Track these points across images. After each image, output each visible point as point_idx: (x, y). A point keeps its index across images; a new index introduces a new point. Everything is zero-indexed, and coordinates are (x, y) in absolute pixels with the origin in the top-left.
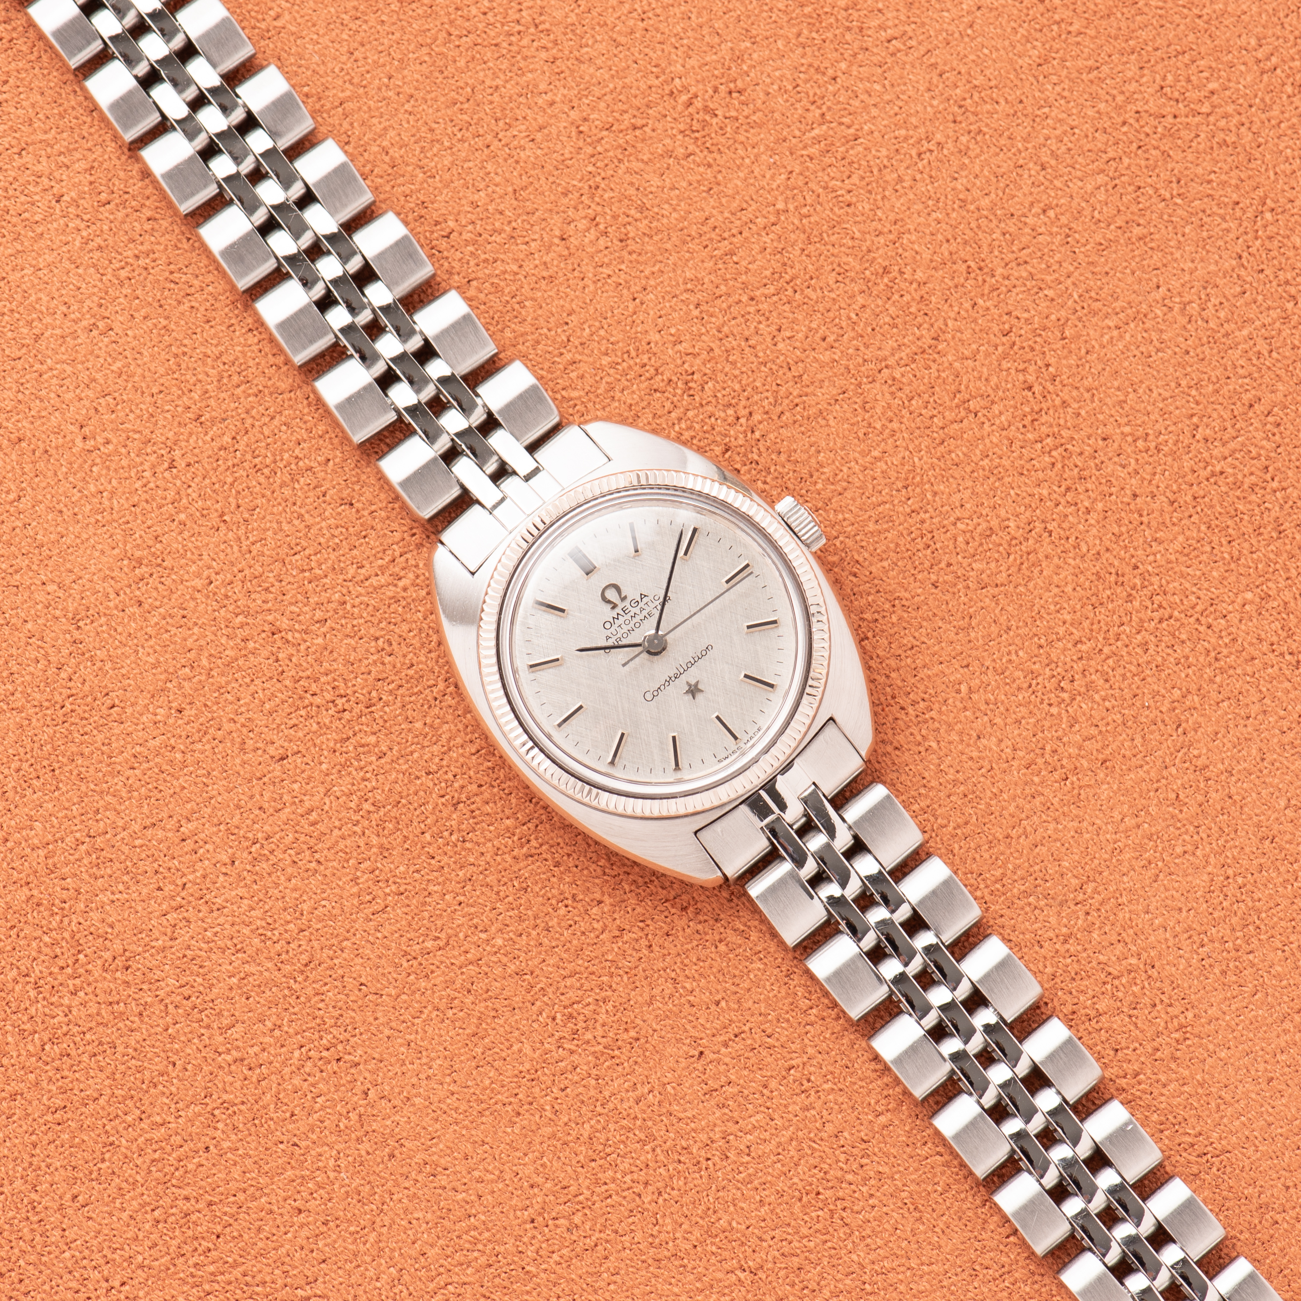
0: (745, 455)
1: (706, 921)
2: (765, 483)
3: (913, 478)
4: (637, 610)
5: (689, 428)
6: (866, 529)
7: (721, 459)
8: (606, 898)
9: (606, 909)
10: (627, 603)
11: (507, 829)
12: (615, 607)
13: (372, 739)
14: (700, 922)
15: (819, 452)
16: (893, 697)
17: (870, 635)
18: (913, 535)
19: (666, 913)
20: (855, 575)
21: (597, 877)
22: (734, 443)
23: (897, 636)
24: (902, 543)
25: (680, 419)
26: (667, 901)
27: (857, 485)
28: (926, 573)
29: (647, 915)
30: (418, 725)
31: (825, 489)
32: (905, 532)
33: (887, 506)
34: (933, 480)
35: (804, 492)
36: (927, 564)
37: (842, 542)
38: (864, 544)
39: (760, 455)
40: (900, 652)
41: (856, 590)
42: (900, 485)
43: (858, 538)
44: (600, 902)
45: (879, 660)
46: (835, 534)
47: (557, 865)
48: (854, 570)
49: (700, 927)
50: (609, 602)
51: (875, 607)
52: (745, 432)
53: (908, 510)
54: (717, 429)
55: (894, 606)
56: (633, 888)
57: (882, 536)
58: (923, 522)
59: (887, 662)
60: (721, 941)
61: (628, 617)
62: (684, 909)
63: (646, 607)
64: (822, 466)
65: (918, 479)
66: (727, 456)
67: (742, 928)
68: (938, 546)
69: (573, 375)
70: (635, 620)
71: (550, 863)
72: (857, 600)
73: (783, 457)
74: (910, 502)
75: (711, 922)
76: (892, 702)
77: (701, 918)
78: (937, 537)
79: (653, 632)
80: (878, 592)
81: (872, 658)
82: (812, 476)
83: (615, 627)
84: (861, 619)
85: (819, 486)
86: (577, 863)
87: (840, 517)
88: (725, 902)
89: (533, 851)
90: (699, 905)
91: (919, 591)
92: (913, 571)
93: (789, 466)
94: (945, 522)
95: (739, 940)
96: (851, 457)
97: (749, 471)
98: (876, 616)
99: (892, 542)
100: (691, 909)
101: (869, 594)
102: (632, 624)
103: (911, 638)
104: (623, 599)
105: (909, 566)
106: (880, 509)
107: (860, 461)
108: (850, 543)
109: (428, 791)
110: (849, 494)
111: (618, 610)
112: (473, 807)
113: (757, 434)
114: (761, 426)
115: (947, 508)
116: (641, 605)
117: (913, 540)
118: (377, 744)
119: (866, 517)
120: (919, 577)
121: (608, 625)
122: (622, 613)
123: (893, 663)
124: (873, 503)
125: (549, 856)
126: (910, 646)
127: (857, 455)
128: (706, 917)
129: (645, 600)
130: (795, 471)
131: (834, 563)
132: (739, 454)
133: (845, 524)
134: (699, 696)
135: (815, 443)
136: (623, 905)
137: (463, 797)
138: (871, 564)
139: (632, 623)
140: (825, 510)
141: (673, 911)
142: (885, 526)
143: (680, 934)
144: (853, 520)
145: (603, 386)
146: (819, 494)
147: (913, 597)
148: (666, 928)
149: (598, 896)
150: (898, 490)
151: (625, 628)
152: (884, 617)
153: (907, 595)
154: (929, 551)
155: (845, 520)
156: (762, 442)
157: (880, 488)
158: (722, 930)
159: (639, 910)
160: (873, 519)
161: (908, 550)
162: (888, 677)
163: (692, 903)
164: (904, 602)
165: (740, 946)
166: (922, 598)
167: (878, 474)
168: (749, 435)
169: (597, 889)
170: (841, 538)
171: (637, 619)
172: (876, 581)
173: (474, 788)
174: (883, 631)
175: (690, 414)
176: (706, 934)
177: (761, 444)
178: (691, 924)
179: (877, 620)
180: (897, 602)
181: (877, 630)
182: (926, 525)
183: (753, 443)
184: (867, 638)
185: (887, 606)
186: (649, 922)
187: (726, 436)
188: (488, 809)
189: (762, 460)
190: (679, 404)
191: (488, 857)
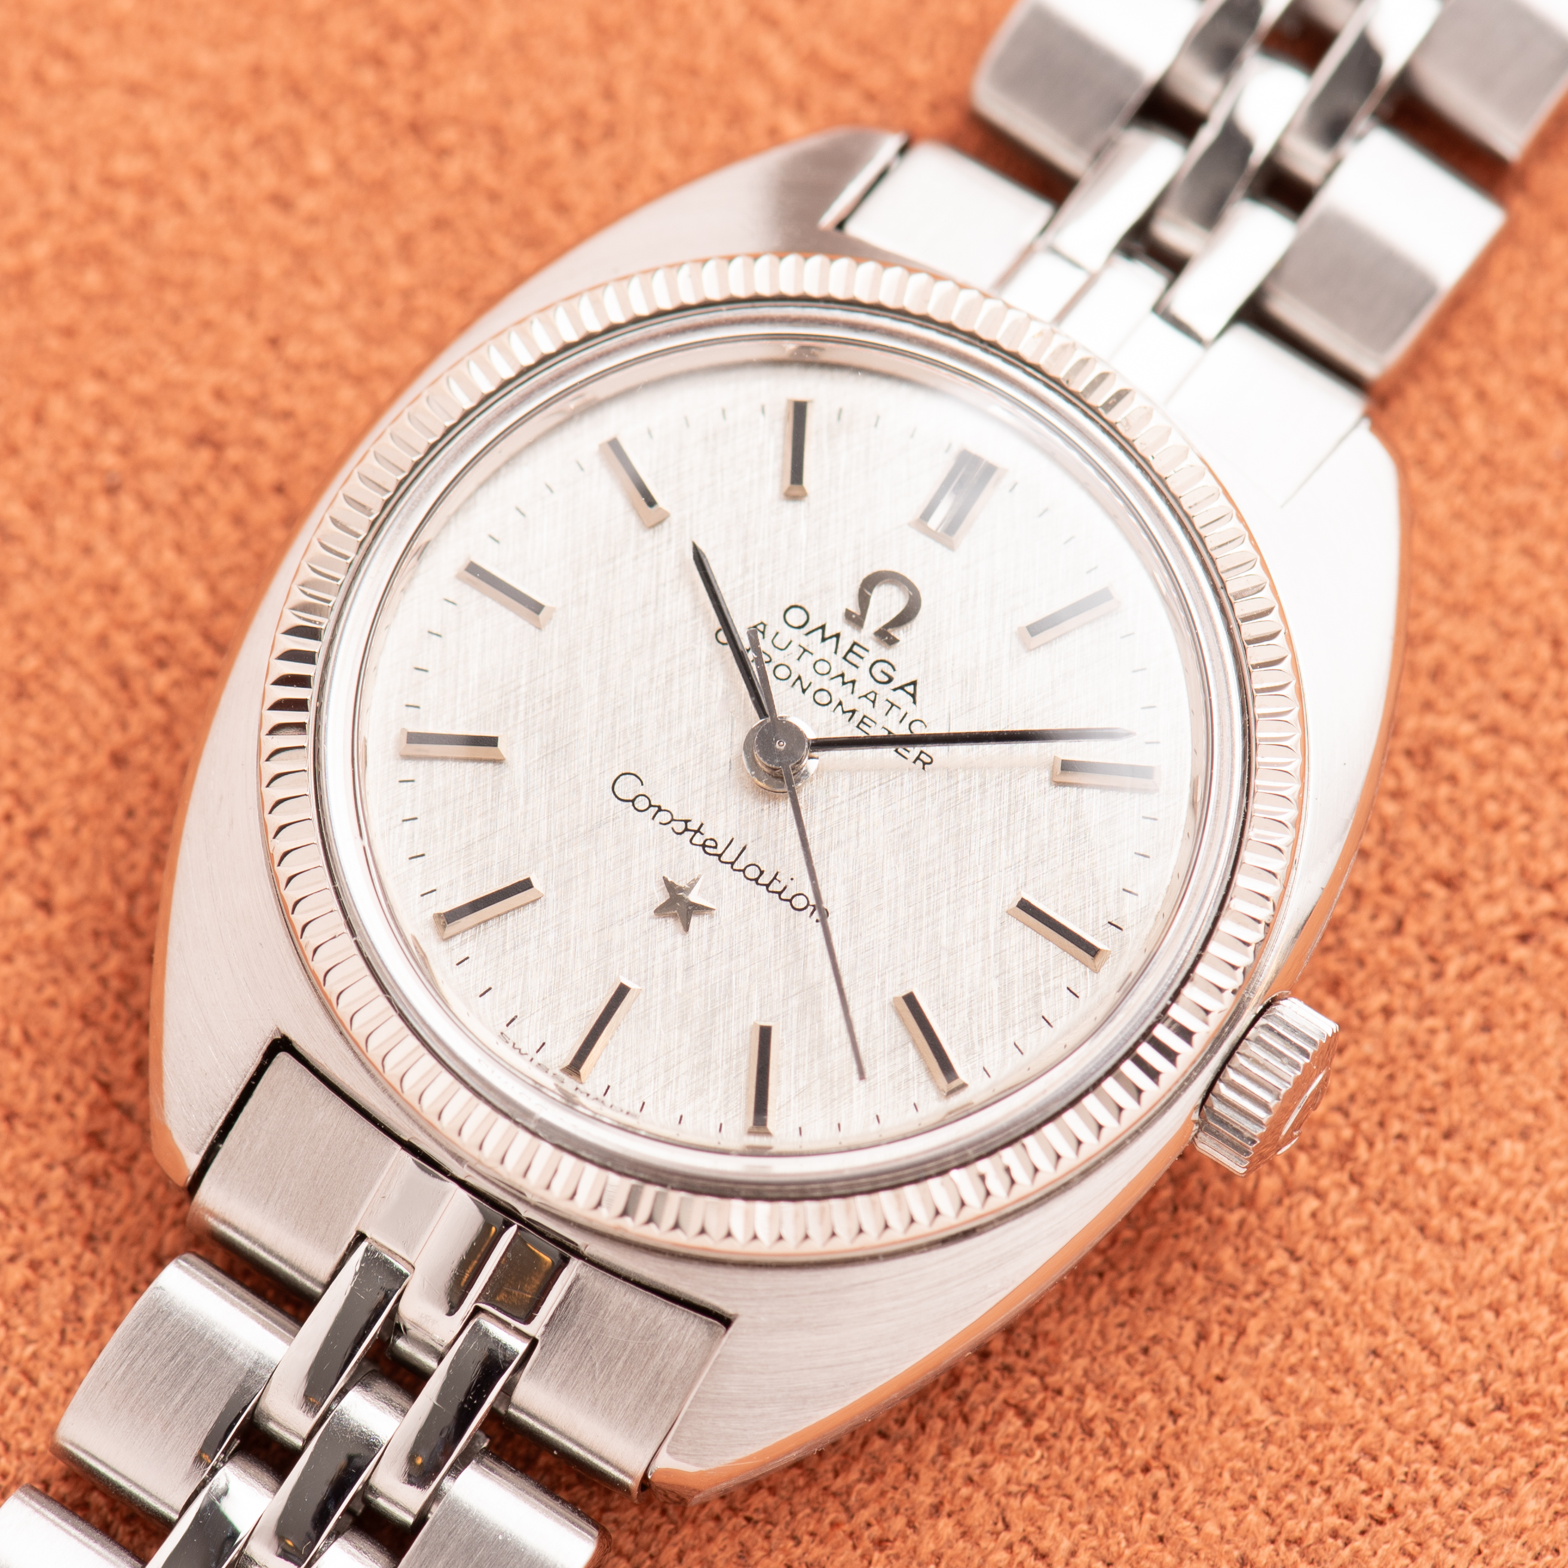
0: (1452, 936)
1: (79, 1208)
2: (1387, 1012)
3: (1534, 1417)
4: (865, 684)
5: (1480, 766)
6: (1344, 1331)
7: (1418, 871)
8: (60, 922)
9: (30, 928)
10: (876, 650)
11: (178, 598)
12: (856, 620)
13: (320, 163)
14: (71, 1195)
15: (1524, 1135)
16: (881, 1544)
17: (1041, 1425)
18: (1366, 1465)
19: (68, 1095)
20: (1202, 1336)
21: (116, 880)
22: (1473, 893)
23: (1061, 1503)
24: (1335, 1437)
25: (1494, 729)
26: (106, 1087)
27: (1464, 1267)
28: (1269, 1531)
29: (46, 1044)
30: (399, 276)
31: (1422, 1183)
32: (1368, 1438)
33: (1430, 1370)
34: (1545, 1472)
35: (1395, 1127)
36: (1295, 1527)
37: (1282, 1272)
38: (1299, 1335)
39: (1464, 977)
40: (1019, 1526)
41: (1159, 1351)
42: (1502, 1385)
43: (1310, 1314)
44: (46, 906)
45: (975, 1473)
46: (1302, 1248)
47: (118, 760)
48: (1216, 1332)
49: (56, 1199)
50: (864, 600)
51: (1124, 1419)
52: (1515, 917)
53: (1435, 1429)
54: (1500, 840)
55: (1146, 1470)
56: (115, 984)
57: (1338, 1381)
58: (1417, 1480)
59: (979, 1497)
60: (35, 1265)
61: (838, 665)
62: (95, 1139)
63: (882, 705)
64: (1485, 1156)
65: (1534, 1431)
66: (1430, 886)
67: (88, 1313)
68: (1359, 1543)
69: (1525, 407)
70: (835, 686)
71: (117, 739)
72: (1131, 1360)
73: (1478, 1042)
74: (1460, 1428)
75: (81, 1226)
76: (866, 1543)
77: (84, 1192)
78: (1384, 1531)
79: (811, 735)
80: (1174, 1415)
81: (974, 1452)
82: (1448, 1135)
83: (799, 637)
84: (1080, 1390)
85: (1425, 1165)
86: (141, 812)
87: (1356, 1248)
88: (150, 1246)
89: (138, 685)
90: (118, 1179)
91: (1211, 1529)
92: (1262, 1494)
93: (1455, 1064)
94: (1435, 1545)
95: (51, 1317)
96: (1541, 1228)
97: (1406, 960)
98: (1101, 1429)
99: (1330, 1411)
100: (98, 1159)
101: (1158, 1390)
102: (819, 682)
103: (1066, 1545)
104: (885, 636)
105: (1274, 1479)
106: (1415, 1354)
107: (1535, 1256)
108: (1290, 1294)
109: (219, 358)
110: (1427, 1251)
111: (850, 634)
112: (213, 488)
113: (1519, 953)
114: (1546, 957)
115: (1477, 1537)
116: (885, 691)
117: (1354, 1468)
118: (312, 182)
119: (1379, 1318)
120: (1253, 1517)
121: (796, 617)
122: (845, 645)
123: (980, 1513)
124: (1424, 1326)
125: (136, 728)
126: (1044, 1545)
127: (1550, 1243)
128: (89, 1206)
129: (902, 698)
130: (1447, 1085)
131: (1217, 1268)
132: (1448, 917)
133: (1340, 1267)
134: (670, 926)
135: (1548, 1118)
136: (59, 972)
137: (234, 454)
138: (1248, 1372)
139: (825, 683)
140: (1362, 1201)
141: (81, 1111)
142: (1368, 1380)
143: (21, 1150)
144: (1358, 1285)
145: (1518, 496)
146: (1403, 1171)
147: (1187, 1515)
148: (26, 1105)
149: (63, 894)
150: (1484, 1387)
151: (803, 668)
152: (1105, 1451)
153: (1189, 1496)
154: (1334, 1521)
155: (1351, 1262)
156: (1501, 971)
157: (1475, 1332)
158: (65, 1262)
159: (56, 1018)
160: (1378, 1341)
161: (1319, 1461)
162: (936, 1510)
163: (120, 1157)
164: (1165, 1495)
165: (33, 1323)
166: (1194, 1542)
167: (1512, 1316)
168: (1512, 930)
169: (80, 888)
170: (1294, 1269)
171: (840, 692)
172: (1201, 1400)
173: (267, 473)
174: (1064, 1459)
175: (1518, 754)
176: (43, 1221)
177: (1490, 973)
178: (59, 1173)
179: (1090, 1434)
180: (1159, 1474)
181: (1060, 1444)
182: (1408, 1492)
183: (1492, 948)
184: (1029, 1423)
185: (1139, 1453)
186: (29, 1055)
187: (1488, 868)
188: (221, 527)
189: (1448, 987)
190: (1536, 714)
191: (84, 568)
